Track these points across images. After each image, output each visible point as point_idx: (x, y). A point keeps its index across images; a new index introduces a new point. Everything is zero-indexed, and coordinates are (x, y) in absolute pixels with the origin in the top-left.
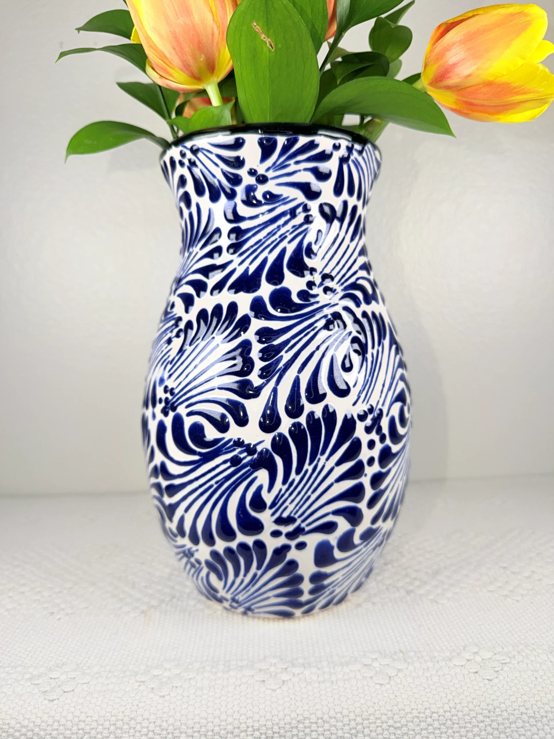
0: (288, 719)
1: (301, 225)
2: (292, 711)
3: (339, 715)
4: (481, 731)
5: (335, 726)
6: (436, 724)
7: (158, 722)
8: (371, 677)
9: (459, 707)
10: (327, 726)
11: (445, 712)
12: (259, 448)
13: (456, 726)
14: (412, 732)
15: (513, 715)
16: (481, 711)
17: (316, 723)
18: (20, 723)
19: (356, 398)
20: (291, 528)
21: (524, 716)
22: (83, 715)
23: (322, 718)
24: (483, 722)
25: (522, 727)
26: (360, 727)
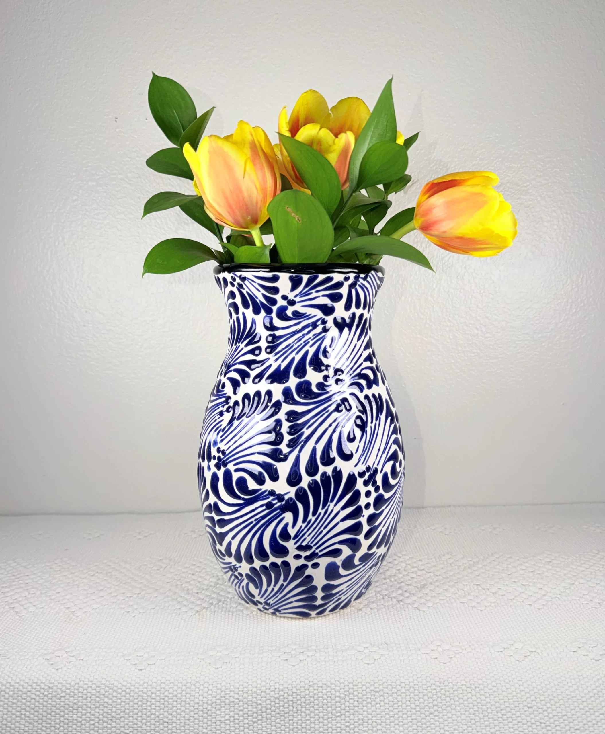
0: (303, 684)
1: (320, 334)
2: (305, 679)
3: (338, 682)
4: (433, 695)
5: (334, 689)
6: (403, 690)
7: (215, 684)
8: (362, 659)
9: (420, 680)
10: (329, 689)
11: (410, 682)
12: (286, 497)
13: (416, 691)
14: (386, 695)
15: (456, 686)
16: (434, 683)
17: (322, 687)
18: (121, 683)
19: (357, 461)
20: (308, 553)
21: (464, 686)
22: (164, 679)
23: (326, 684)
24: (435, 689)
25: (462, 694)
26: (351, 691)
